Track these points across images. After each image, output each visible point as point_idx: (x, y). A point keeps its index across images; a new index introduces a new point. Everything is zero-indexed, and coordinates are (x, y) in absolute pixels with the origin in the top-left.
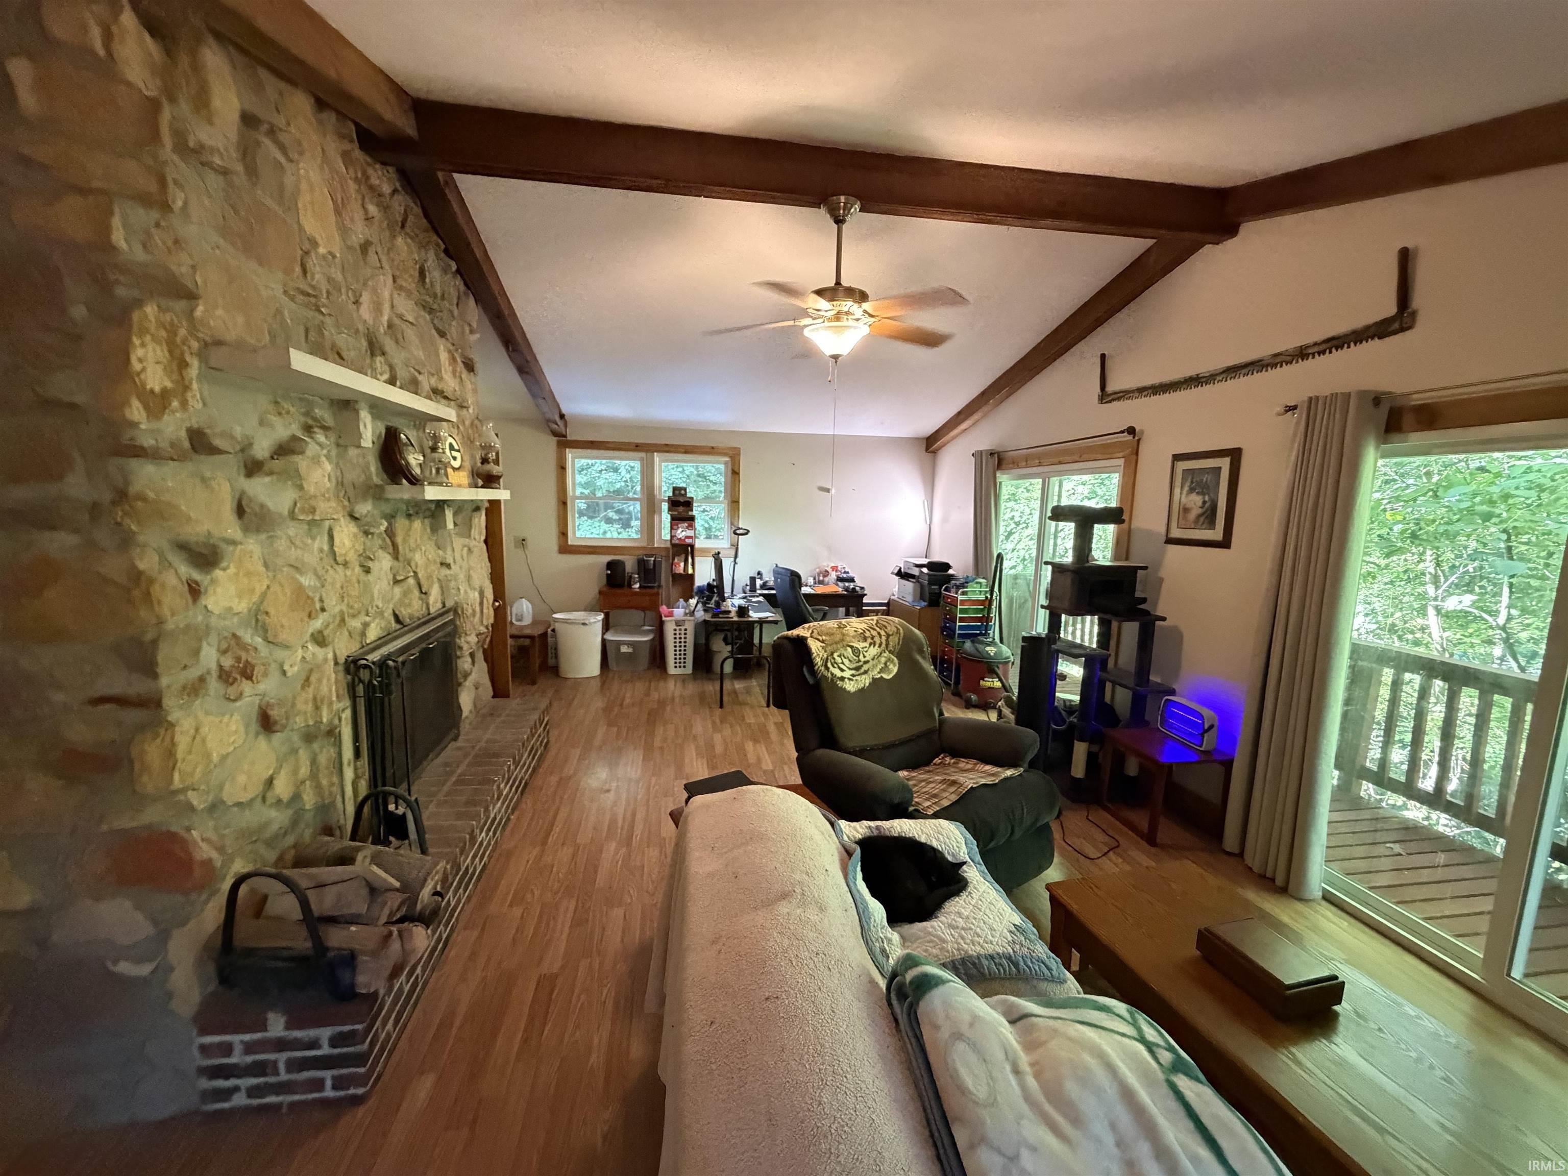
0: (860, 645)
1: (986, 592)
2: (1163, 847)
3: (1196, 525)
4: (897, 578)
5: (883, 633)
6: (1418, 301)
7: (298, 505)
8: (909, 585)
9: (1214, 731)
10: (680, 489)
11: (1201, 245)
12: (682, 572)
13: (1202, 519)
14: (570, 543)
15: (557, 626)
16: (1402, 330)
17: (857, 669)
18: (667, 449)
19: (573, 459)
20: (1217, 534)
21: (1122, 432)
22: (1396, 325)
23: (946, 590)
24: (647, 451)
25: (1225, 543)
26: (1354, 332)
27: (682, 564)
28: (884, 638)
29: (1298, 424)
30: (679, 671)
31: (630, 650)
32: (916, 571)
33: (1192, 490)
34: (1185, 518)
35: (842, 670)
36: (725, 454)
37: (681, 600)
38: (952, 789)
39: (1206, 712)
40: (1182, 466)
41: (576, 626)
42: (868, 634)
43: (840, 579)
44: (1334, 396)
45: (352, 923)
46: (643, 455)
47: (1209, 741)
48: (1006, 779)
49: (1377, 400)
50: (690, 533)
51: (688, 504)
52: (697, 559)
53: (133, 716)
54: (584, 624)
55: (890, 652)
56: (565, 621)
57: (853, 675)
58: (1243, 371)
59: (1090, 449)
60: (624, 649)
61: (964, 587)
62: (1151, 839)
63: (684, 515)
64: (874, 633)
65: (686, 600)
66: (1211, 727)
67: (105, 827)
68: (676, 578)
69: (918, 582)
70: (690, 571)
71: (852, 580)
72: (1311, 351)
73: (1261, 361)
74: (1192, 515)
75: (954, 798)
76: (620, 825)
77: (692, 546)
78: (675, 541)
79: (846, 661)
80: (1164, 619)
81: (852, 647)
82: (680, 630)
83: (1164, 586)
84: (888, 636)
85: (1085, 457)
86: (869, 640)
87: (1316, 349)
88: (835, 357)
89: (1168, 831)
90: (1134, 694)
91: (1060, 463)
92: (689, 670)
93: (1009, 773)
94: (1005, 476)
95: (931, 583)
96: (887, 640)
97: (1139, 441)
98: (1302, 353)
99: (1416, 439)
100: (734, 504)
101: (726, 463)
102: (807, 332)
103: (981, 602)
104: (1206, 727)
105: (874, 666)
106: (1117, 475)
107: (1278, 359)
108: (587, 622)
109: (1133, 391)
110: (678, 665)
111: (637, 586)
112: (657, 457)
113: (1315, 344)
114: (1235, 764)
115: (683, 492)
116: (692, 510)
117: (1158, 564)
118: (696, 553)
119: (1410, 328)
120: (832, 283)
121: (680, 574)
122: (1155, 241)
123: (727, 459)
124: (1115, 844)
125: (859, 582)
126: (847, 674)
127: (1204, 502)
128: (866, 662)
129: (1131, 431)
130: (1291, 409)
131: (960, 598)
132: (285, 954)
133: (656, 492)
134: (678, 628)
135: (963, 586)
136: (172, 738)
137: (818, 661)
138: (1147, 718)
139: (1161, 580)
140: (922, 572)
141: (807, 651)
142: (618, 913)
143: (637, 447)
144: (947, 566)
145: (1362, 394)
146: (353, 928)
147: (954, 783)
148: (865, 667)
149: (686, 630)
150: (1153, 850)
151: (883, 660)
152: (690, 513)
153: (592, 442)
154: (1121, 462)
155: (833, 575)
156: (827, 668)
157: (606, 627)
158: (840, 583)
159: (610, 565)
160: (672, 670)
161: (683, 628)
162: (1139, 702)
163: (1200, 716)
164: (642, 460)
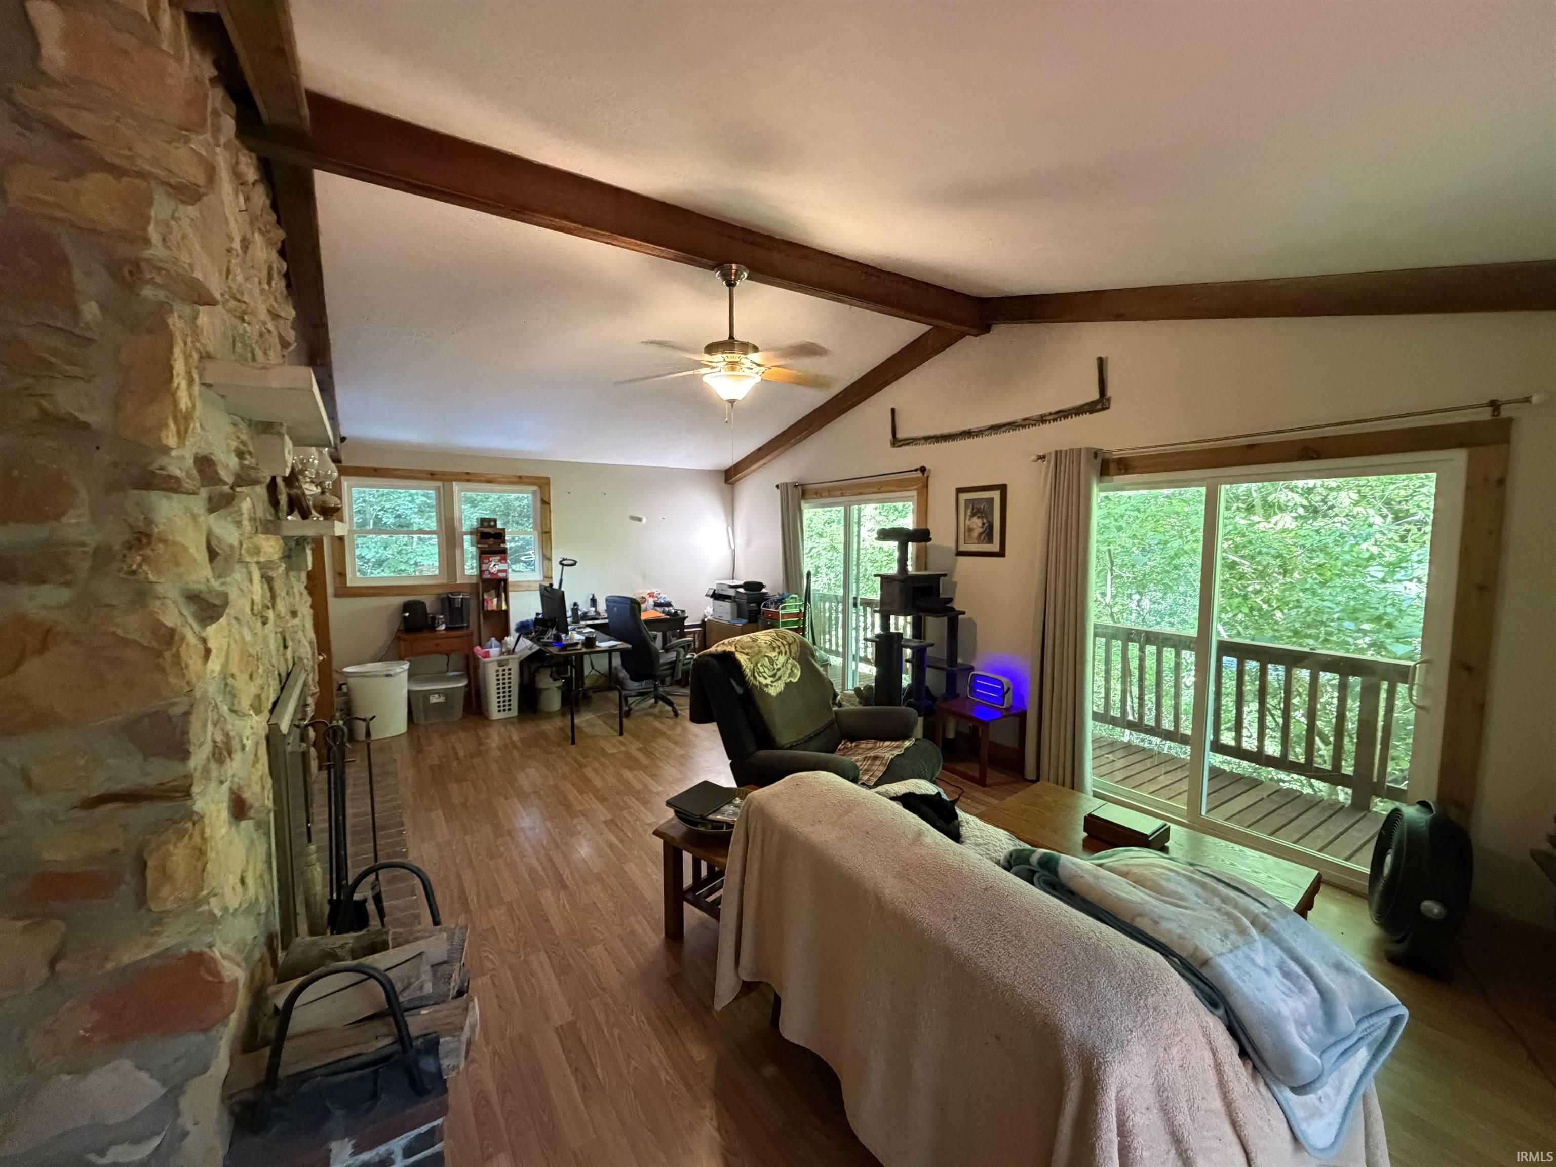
0: (773, 655)
1: (800, 606)
2: (989, 786)
3: (979, 541)
4: (711, 600)
5: (785, 643)
6: (1110, 392)
7: (244, 546)
8: (726, 606)
9: (1010, 692)
10: (490, 520)
11: (963, 335)
12: (495, 608)
13: (983, 537)
14: (349, 584)
15: (352, 681)
16: (1103, 409)
17: (774, 676)
18: (468, 477)
19: (350, 487)
20: (995, 547)
21: (916, 470)
22: (1099, 406)
23: (764, 606)
24: (443, 480)
25: (1001, 554)
26: (1074, 408)
27: (495, 600)
28: (787, 647)
29: (1048, 468)
30: (502, 715)
31: (442, 699)
32: (732, 592)
33: (973, 515)
34: (970, 536)
35: (766, 678)
36: (531, 483)
37: (493, 639)
38: (878, 763)
39: (1005, 680)
40: (964, 497)
41: (377, 680)
42: (774, 645)
43: (657, 605)
44: (1071, 450)
45: (422, 1007)
46: (439, 484)
47: (1008, 700)
48: (907, 749)
49: (1096, 454)
50: (502, 566)
51: (500, 536)
52: (511, 594)
53: (146, 812)
54: (388, 675)
55: (794, 659)
56: (362, 675)
57: (772, 682)
58: (1003, 429)
59: (887, 483)
60: (434, 699)
61: (782, 603)
62: (981, 782)
63: (495, 548)
64: (779, 643)
65: (500, 639)
66: (1009, 689)
67: (110, 966)
68: (489, 615)
69: (735, 601)
70: (504, 607)
71: (669, 605)
72: (1048, 418)
73: (1014, 423)
74: (975, 534)
75: (883, 769)
76: (542, 873)
77: (505, 580)
78: (486, 576)
79: (766, 670)
80: (963, 613)
81: (767, 657)
82: (504, 670)
83: (958, 586)
84: (789, 645)
85: (883, 489)
86: (777, 650)
87: (1051, 417)
88: (732, 402)
89: (992, 776)
90: (947, 674)
91: (861, 494)
92: (514, 712)
93: (907, 743)
94: (807, 505)
95: (750, 601)
96: (790, 649)
97: (928, 477)
98: (1042, 419)
99: (1119, 479)
100: (545, 534)
101: (534, 493)
102: (705, 379)
103: (797, 615)
104: (1005, 690)
105: (785, 672)
106: (911, 503)
107: (1027, 422)
108: (392, 672)
109: (919, 439)
110: (502, 708)
111: (443, 627)
112: (456, 487)
113: (1050, 414)
114: (1028, 715)
115: (492, 523)
116: (504, 542)
117: (953, 569)
118: (510, 588)
119: (1108, 408)
120: (726, 337)
121: (493, 611)
122: (931, 327)
123: (535, 488)
124: (960, 792)
125: (677, 606)
126: (768, 681)
127: (983, 524)
128: (779, 669)
129: (923, 469)
130: (1042, 458)
131: (781, 612)
132: (356, 1061)
133: (457, 524)
134: (501, 668)
135: (781, 601)
136: (202, 832)
137: (748, 672)
138: (958, 691)
139: (956, 584)
140: (738, 592)
141: (737, 665)
142: (597, 950)
143: (432, 475)
144: (760, 586)
145: (1088, 450)
146: (424, 1012)
147: (876, 758)
148: (779, 673)
149: (509, 669)
150: (986, 789)
151: (789, 666)
152: (502, 545)
153: (375, 469)
154: (915, 493)
155: (651, 601)
156: (755, 678)
157: (412, 675)
158: (658, 609)
159: (407, 607)
160: (495, 714)
161: (506, 668)
162: (951, 679)
163: (1000, 683)
164: (438, 490)
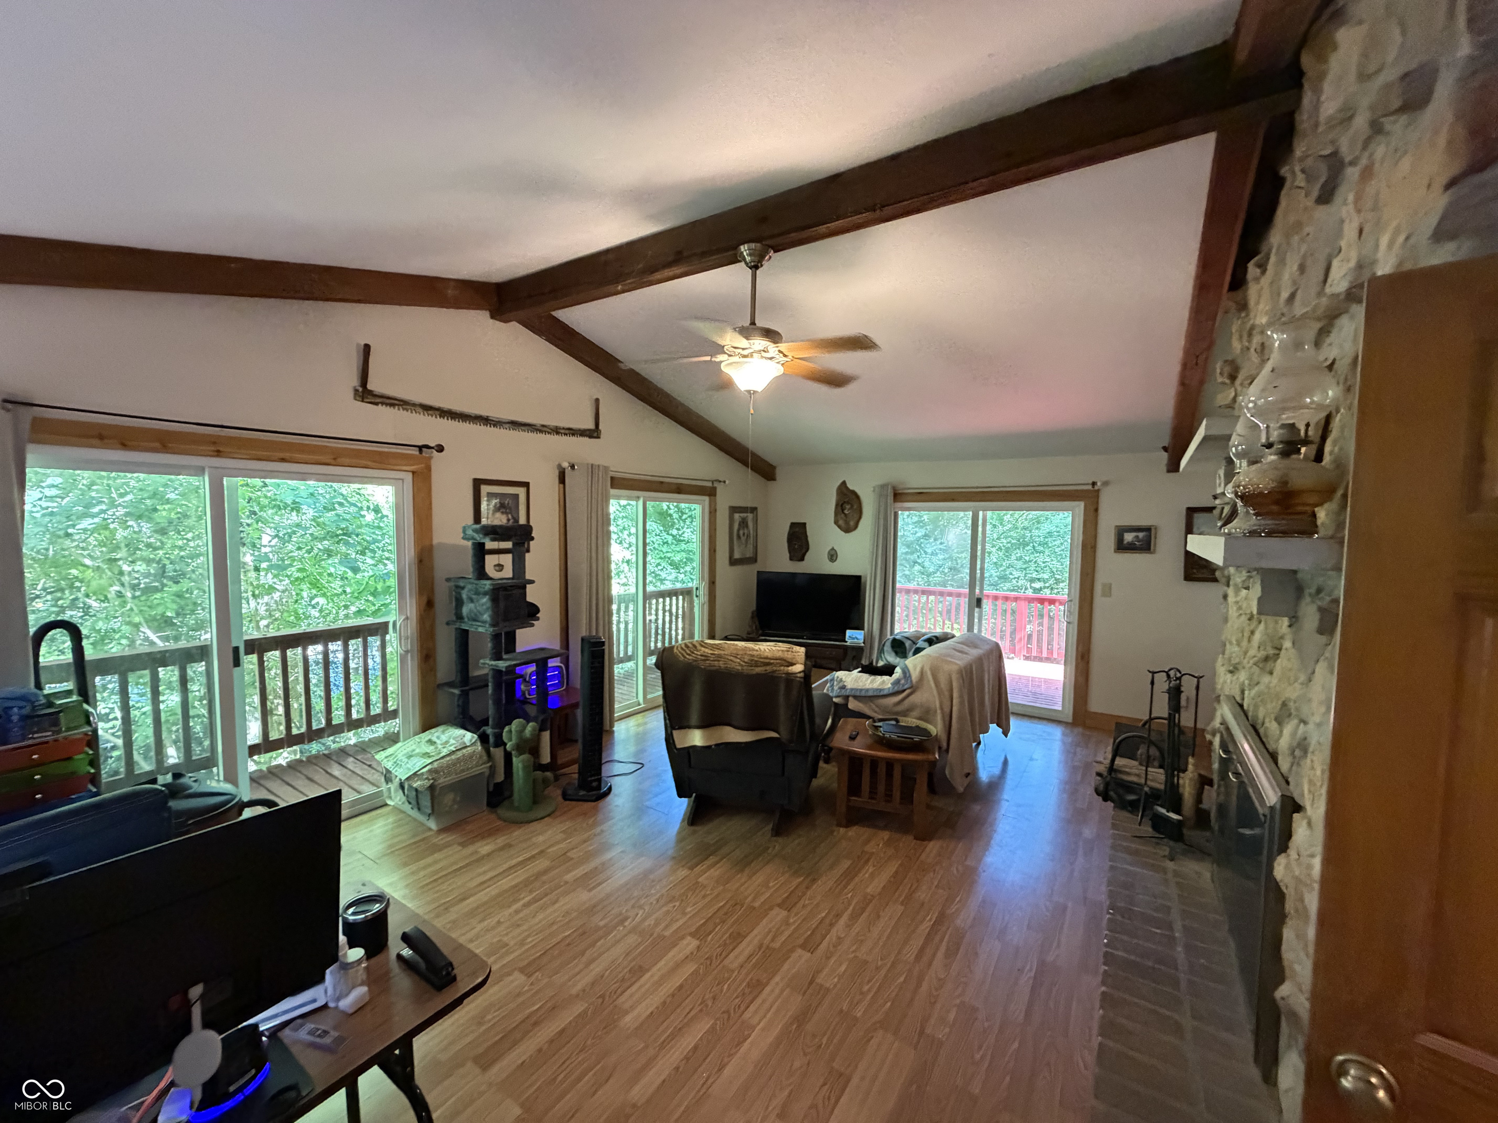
16: (597, 437)
21: (408, 446)
22: (595, 434)
33: (496, 509)
40: (486, 489)
58: (522, 428)
72: (561, 431)
73: (535, 426)
98: (557, 431)
113: (564, 428)
127: (508, 520)
154: (405, 475)
